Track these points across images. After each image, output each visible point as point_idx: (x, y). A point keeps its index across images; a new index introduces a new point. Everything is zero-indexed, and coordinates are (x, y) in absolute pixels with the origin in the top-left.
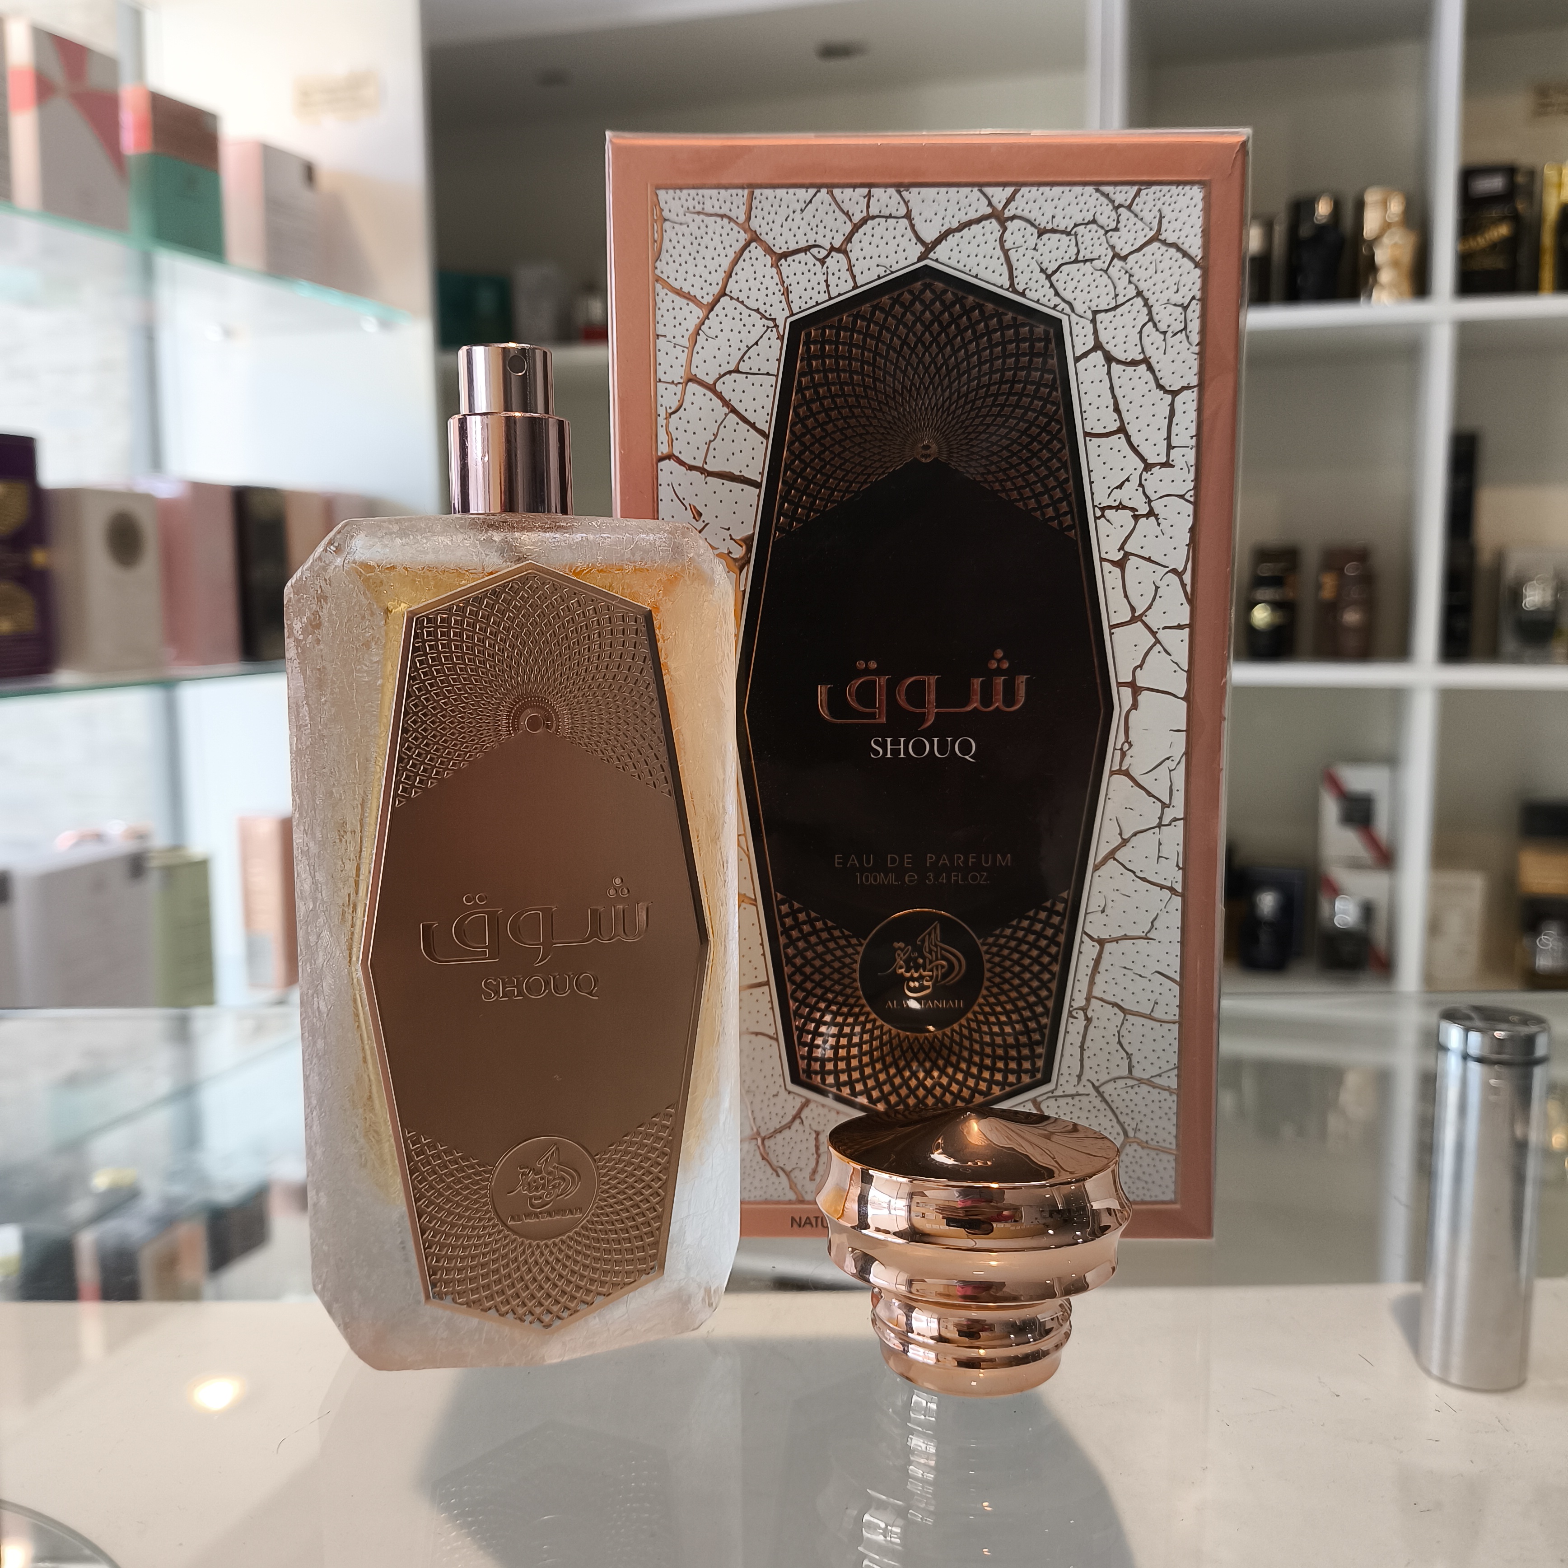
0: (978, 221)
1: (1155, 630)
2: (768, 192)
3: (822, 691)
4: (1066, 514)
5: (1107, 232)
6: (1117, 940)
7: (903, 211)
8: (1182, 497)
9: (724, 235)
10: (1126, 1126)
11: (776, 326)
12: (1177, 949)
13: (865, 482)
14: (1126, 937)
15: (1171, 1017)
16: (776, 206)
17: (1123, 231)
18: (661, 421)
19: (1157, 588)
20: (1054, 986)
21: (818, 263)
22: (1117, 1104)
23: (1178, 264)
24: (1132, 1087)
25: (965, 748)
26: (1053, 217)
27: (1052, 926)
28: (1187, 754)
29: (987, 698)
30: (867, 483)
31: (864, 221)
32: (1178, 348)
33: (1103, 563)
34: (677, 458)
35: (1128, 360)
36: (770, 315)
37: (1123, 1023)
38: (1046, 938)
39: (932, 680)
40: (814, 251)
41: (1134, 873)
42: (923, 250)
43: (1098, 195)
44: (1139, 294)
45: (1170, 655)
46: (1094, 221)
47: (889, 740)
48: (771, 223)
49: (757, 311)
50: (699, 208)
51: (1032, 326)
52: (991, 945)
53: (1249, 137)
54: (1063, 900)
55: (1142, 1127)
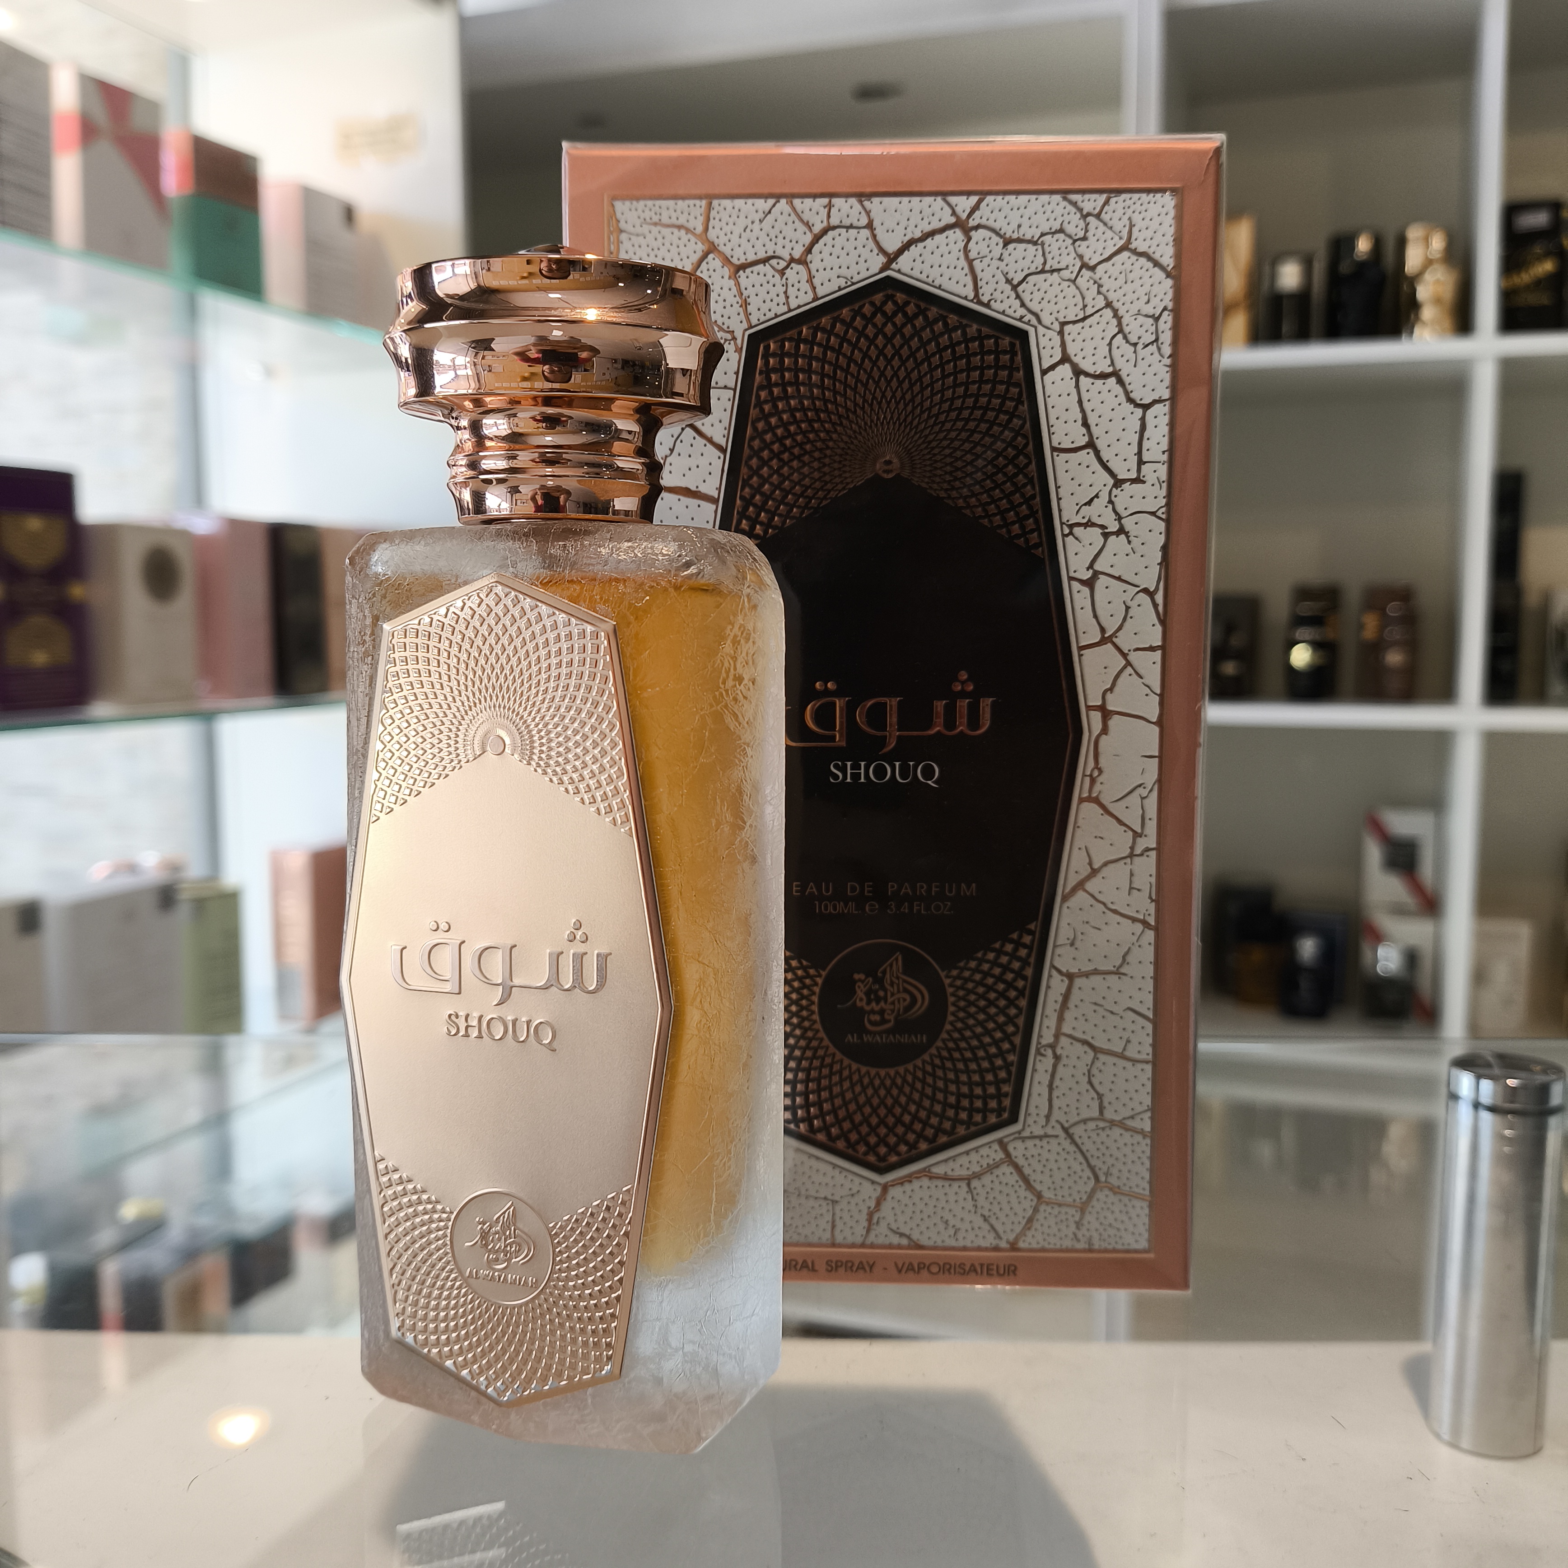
0: (942, 230)
1: (1126, 652)
2: (727, 203)
4: (1032, 531)
5: (1075, 241)
6: (1087, 975)
7: (864, 221)
8: (1153, 514)
9: (681, 246)
10: (1097, 1170)
11: (734, 339)
12: (1150, 985)
13: (825, 498)
14: (1096, 972)
15: (1143, 1056)
16: (734, 217)
17: (1092, 240)
19: (1128, 608)
20: (1021, 1021)
21: (777, 275)
22: (1088, 1146)
23: (1149, 274)
24: (1103, 1129)
25: (928, 773)
26: (1019, 226)
27: (1019, 959)
28: (1160, 781)
29: (950, 722)
30: (827, 499)
31: (825, 232)
32: (1149, 359)
33: (1072, 582)
35: (1097, 373)
36: (728, 327)
37: (1093, 1063)
38: (1012, 971)
39: (893, 703)
40: (774, 262)
41: (1104, 904)
42: (885, 260)
43: (1065, 203)
44: (1109, 305)
45: (1141, 678)
46: (1061, 231)
47: (849, 764)
48: (729, 234)
49: (715, 323)
50: (656, 219)
51: (997, 339)
52: (955, 978)
53: (1222, 144)
54: (1031, 933)
55: (1114, 1171)
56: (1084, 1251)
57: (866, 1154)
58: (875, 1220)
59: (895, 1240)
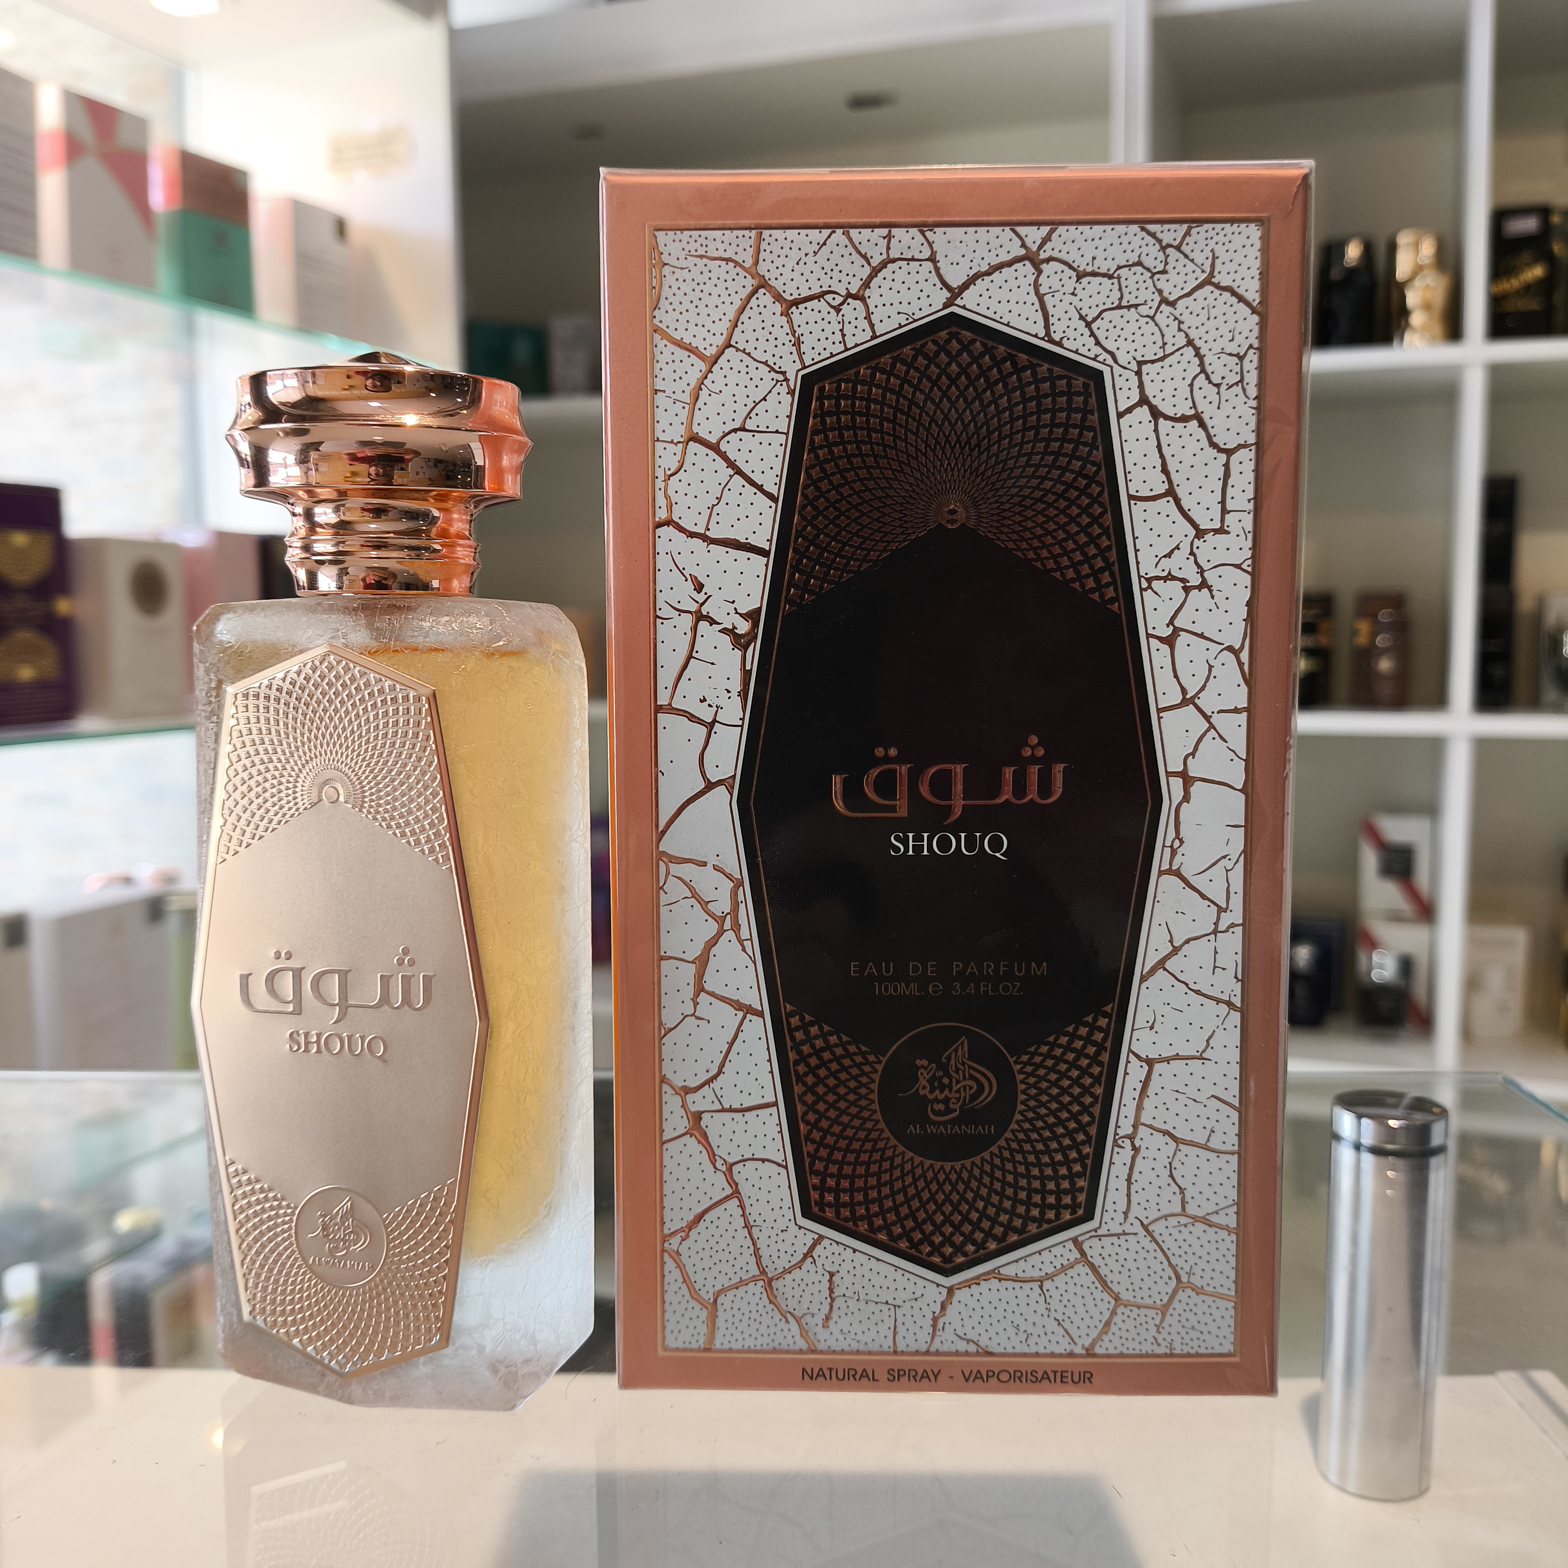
0: (1010, 264)
1: (1209, 714)
2: (777, 233)
3: (837, 781)
4: (1108, 585)
5: (1153, 274)
6: (1167, 1060)
7: (927, 254)
8: (1238, 566)
9: (730, 281)
10: (1178, 1269)
11: (786, 380)
12: (1235, 1070)
13: (885, 550)
14: (1177, 1057)
15: (1229, 1148)
16: (786, 249)
17: (1172, 274)
18: (659, 483)
19: (1211, 667)
20: (1097, 1110)
21: (832, 311)
22: (1169, 1244)
23: (1233, 309)
24: (1185, 1226)
25: (996, 844)
26: (1094, 258)
27: (1094, 1043)
28: (1246, 852)
29: (1020, 789)
31: (884, 265)
32: (1233, 401)
33: (1150, 639)
34: (677, 524)
35: (1178, 416)
36: (780, 368)
37: (1175, 1154)
38: (1087, 1056)
39: (959, 769)
40: (829, 297)
41: (1187, 985)
42: (949, 295)
43: (1144, 234)
44: (1190, 343)
45: (1227, 742)
47: (911, 835)
48: (781, 267)
49: (765, 363)
50: (701, 252)
51: (1069, 379)
52: (1025, 1064)
53: (1311, 170)
54: (1106, 1015)
55: (1197, 1270)
56: (1166, 1355)
57: (930, 1254)
58: (940, 1326)
59: (962, 1346)
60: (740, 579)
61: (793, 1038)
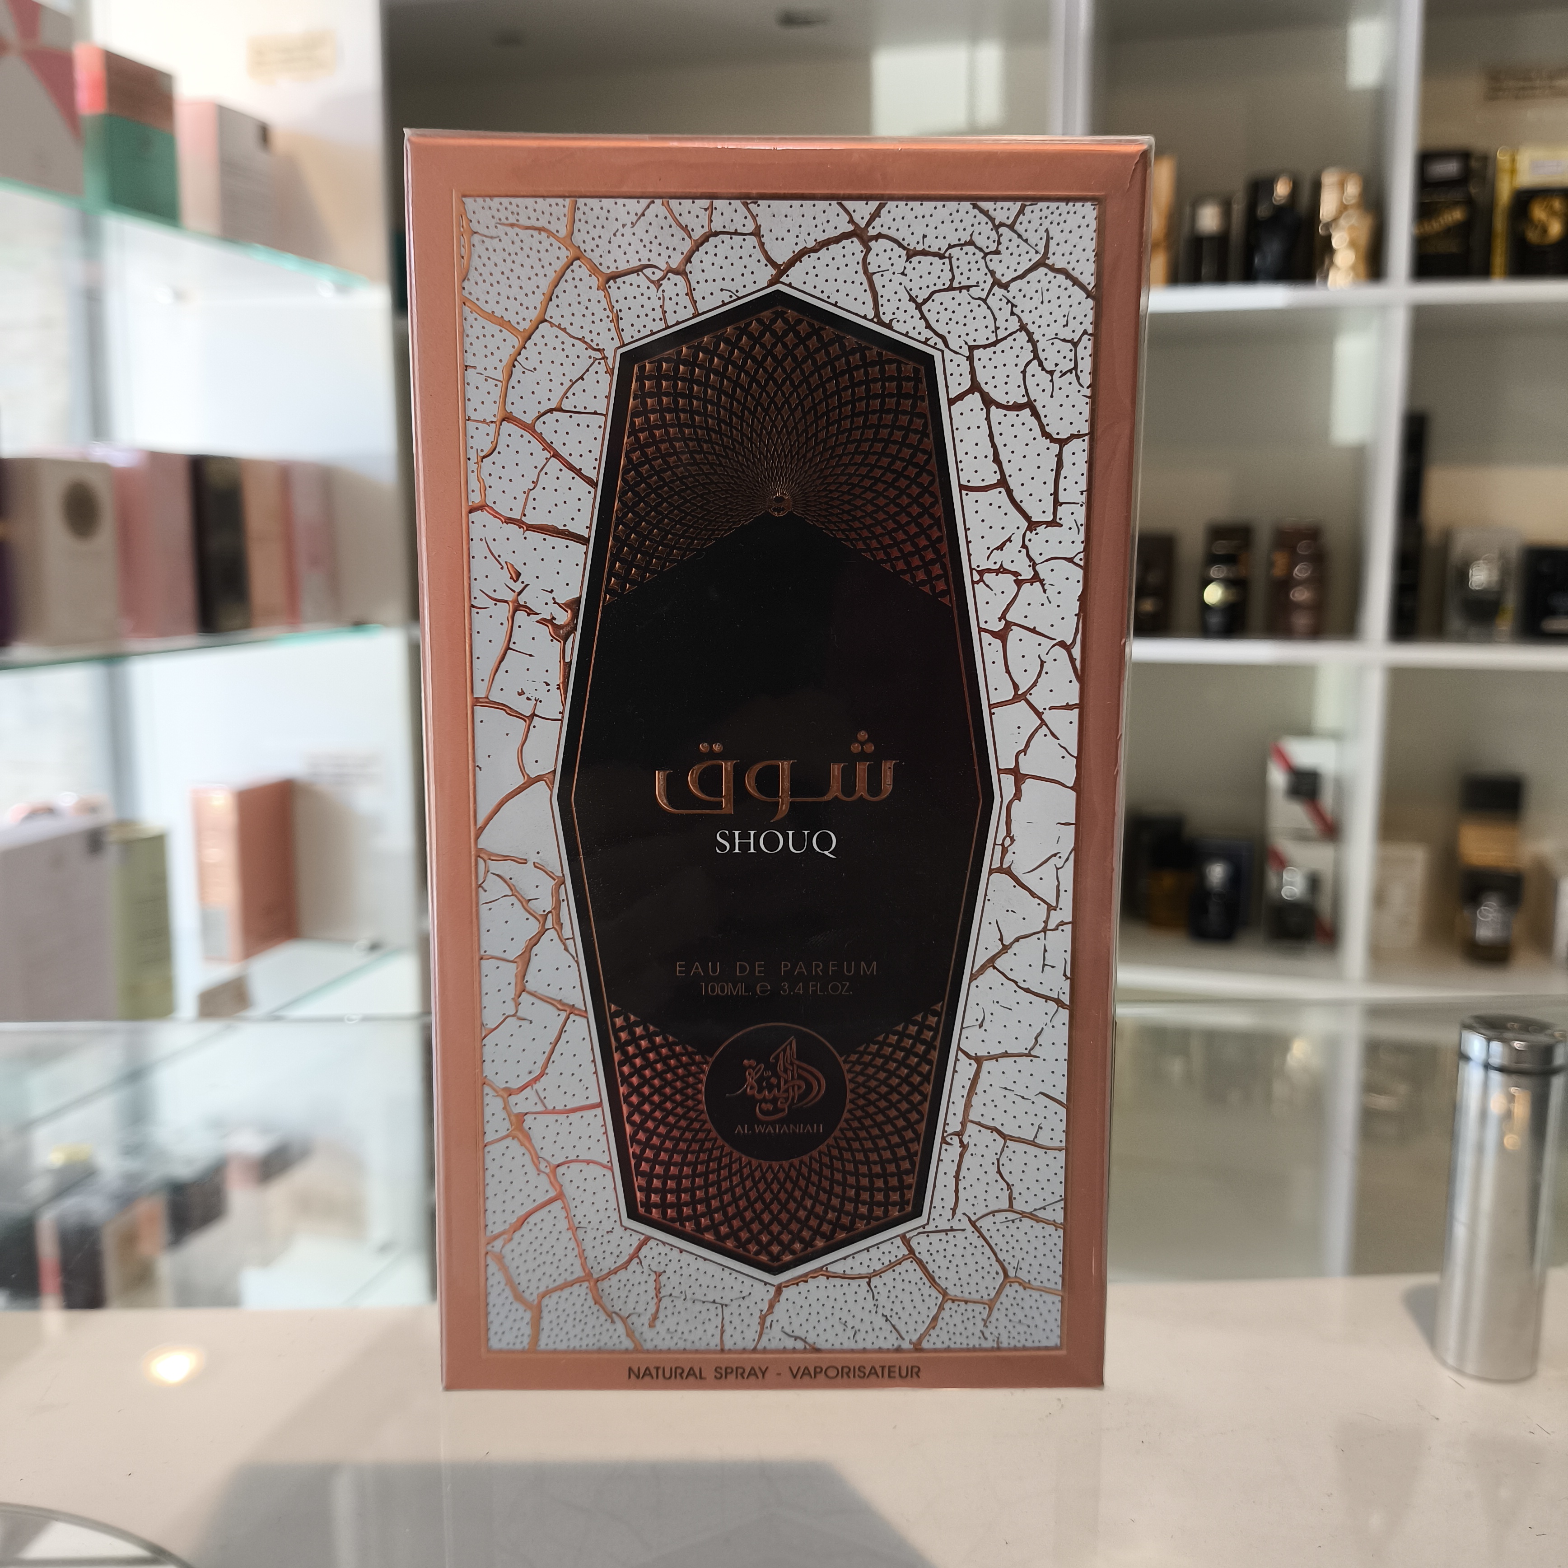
0: (837, 240)
1: (1041, 710)
2: (593, 202)
3: (660, 777)
4: (939, 577)
5: (986, 254)
6: (996, 1058)
7: (750, 227)
8: (1070, 560)
9: (543, 251)
10: (1006, 1264)
11: (605, 358)
12: (1063, 1067)
13: (709, 539)
14: (1006, 1055)
15: (1058, 1144)
16: (602, 219)
17: (1005, 253)
18: (472, 466)
19: (1043, 663)
20: (925, 1108)
21: (652, 286)
22: (996, 1240)
23: (1068, 293)
24: (1013, 1221)
25: (824, 842)
26: (924, 236)
27: (924, 1042)
28: (1076, 849)
29: (848, 786)
30: (711, 540)
31: (705, 239)
32: (1067, 390)
33: (982, 633)
34: (492, 508)
35: (1010, 404)
36: (597, 345)
37: (1003, 1150)
38: (916, 1055)
40: (648, 271)
41: (1016, 983)
42: (774, 272)
43: (976, 211)
44: (1023, 327)
45: (1058, 739)
46: (971, 243)
47: (737, 833)
48: (597, 238)
49: (582, 340)
50: (512, 220)
51: (899, 363)
52: (854, 1063)
53: (1151, 146)
54: (936, 1014)
55: (1024, 1265)
56: (992, 1349)
57: (757, 1253)
58: (768, 1324)
59: (790, 1343)
60: (559, 567)
61: (618, 1039)
